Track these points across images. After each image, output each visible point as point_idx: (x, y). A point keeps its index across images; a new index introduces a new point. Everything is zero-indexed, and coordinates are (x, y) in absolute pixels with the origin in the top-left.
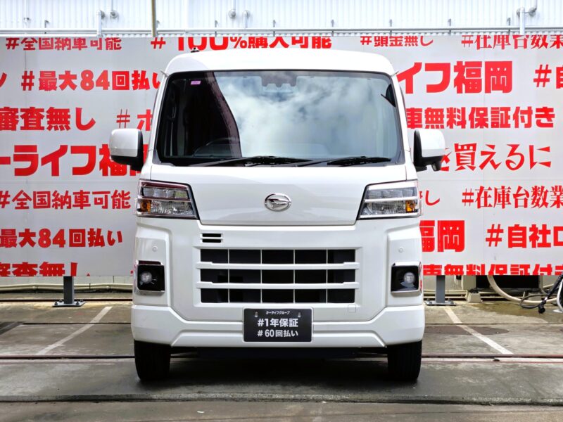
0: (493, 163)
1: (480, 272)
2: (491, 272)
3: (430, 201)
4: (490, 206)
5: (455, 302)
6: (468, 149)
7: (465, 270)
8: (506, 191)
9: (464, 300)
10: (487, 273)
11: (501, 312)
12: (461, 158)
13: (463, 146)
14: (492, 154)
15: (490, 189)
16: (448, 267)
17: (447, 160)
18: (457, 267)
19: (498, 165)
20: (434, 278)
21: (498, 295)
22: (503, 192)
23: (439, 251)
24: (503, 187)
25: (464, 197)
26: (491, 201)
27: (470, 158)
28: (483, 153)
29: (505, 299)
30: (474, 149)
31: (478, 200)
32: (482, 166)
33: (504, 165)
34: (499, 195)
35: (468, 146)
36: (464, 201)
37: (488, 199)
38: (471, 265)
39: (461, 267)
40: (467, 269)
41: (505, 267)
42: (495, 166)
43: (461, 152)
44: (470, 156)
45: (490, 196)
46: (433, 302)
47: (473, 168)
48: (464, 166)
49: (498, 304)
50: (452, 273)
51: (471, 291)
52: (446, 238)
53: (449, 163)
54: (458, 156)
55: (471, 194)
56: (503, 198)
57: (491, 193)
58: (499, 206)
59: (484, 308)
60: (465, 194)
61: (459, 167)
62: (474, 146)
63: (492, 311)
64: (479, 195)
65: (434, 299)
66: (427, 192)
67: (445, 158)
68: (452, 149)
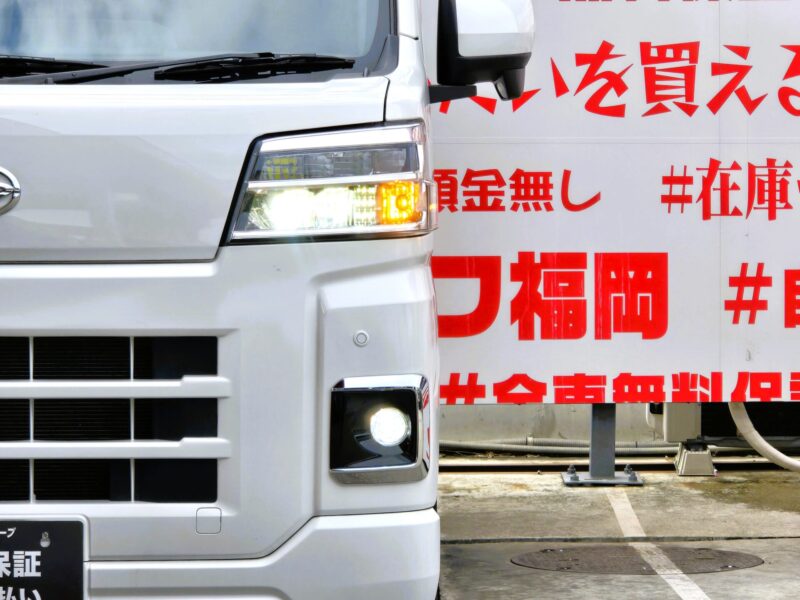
0: (743, 95)
1: (709, 393)
2: (738, 394)
3: (574, 199)
4: (737, 212)
5: (642, 476)
6: (677, 57)
7: (668, 389)
8: (780, 171)
9: (670, 468)
10: (726, 397)
11: (758, 503)
12: (658, 83)
13: (662, 49)
14: (742, 71)
15: (735, 166)
16: (623, 379)
17: (621, 88)
18: (645, 381)
19: (759, 100)
20: (586, 409)
21: (755, 453)
22: (772, 175)
23: (598, 336)
24: (771, 163)
25: (665, 190)
26: (738, 199)
27: (682, 83)
28: (718, 69)
29: (772, 466)
30: (694, 58)
31: (705, 196)
32: (715, 105)
33: (772, 102)
34: (761, 183)
35: (678, 49)
36: (668, 199)
37: (732, 194)
38: (684, 376)
39: (658, 381)
40: (675, 385)
41: (775, 378)
42: (751, 105)
43: (658, 66)
44: (681, 76)
45: (735, 187)
46: (583, 477)
47: (690, 110)
48: (667, 103)
49: (757, 481)
50: (633, 397)
51: (689, 445)
52: (618, 300)
53: (625, 94)
54: (650, 77)
55: (686, 180)
56: (772, 191)
57: (740, 178)
58: (760, 214)
59: (717, 494)
60: (669, 180)
61: (653, 105)
62: (694, 48)
63: (735, 500)
64: (707, 182)
65: (584, 468)
66: (567, 175)
67: (616, 83)
68: (634, 56)
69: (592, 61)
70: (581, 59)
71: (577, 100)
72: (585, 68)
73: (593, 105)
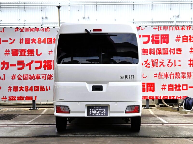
0: (163, 65)
1: (159, 98)
2: (163, 98)
3: (144, 77)
4: (162, 78)
5: (152, 108)
6: (156, 61)
7: (155, 98)
8: (167, 73)
9: (155, 107)
10: (162, 99)
11: (166, 110)
13: (154, 60)
14: (163, 62)
15: (162, 73)
16: (150, 97)
18: (152, 97)
20: (145, 100)
21: (165, 105)
22: (166, 74)
23: (147, 92)
25: (154, 76)
26: (163, 77)
27: (156, 64)
28: (160, 62)
29: (167, 107)
30: (157, 61)
31: (159, 76)
32: (160, 66)
33: (166, 66)
34: (165, 75)
35: (156, 60)
36: (155, 77)
37: (162, 76)
38: (157, 96)
39: (154, 97)
41: (167, 97)
42: (164, 66)
43: (153, 62)
45: (162, 75)
46: (145, 108)
47: (157, 67)
48: (154, 66)
49: (165, 108)
50: (151, 99)
51: (157, 104)
52: (149, 88)
53: (150, 65)
54: (153, 63)
55: (157, 75)
56: (167, 76)
57: (163, 74)
58: (165, 78)
59: (161, 109)
60: (155, 75)
61: (153, 66)
62: (157, 60)
63: (163, 110)
64: (159, 75)
65: (145, 107)
66: (143, 74)
67: (149, 64)
68: (151, 61)
69: (146, 62)
70: (145, 61)
71: (144, 66)
72: (145, 62)
73: (146, 66)
